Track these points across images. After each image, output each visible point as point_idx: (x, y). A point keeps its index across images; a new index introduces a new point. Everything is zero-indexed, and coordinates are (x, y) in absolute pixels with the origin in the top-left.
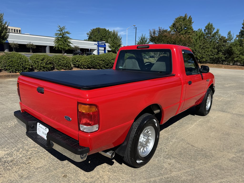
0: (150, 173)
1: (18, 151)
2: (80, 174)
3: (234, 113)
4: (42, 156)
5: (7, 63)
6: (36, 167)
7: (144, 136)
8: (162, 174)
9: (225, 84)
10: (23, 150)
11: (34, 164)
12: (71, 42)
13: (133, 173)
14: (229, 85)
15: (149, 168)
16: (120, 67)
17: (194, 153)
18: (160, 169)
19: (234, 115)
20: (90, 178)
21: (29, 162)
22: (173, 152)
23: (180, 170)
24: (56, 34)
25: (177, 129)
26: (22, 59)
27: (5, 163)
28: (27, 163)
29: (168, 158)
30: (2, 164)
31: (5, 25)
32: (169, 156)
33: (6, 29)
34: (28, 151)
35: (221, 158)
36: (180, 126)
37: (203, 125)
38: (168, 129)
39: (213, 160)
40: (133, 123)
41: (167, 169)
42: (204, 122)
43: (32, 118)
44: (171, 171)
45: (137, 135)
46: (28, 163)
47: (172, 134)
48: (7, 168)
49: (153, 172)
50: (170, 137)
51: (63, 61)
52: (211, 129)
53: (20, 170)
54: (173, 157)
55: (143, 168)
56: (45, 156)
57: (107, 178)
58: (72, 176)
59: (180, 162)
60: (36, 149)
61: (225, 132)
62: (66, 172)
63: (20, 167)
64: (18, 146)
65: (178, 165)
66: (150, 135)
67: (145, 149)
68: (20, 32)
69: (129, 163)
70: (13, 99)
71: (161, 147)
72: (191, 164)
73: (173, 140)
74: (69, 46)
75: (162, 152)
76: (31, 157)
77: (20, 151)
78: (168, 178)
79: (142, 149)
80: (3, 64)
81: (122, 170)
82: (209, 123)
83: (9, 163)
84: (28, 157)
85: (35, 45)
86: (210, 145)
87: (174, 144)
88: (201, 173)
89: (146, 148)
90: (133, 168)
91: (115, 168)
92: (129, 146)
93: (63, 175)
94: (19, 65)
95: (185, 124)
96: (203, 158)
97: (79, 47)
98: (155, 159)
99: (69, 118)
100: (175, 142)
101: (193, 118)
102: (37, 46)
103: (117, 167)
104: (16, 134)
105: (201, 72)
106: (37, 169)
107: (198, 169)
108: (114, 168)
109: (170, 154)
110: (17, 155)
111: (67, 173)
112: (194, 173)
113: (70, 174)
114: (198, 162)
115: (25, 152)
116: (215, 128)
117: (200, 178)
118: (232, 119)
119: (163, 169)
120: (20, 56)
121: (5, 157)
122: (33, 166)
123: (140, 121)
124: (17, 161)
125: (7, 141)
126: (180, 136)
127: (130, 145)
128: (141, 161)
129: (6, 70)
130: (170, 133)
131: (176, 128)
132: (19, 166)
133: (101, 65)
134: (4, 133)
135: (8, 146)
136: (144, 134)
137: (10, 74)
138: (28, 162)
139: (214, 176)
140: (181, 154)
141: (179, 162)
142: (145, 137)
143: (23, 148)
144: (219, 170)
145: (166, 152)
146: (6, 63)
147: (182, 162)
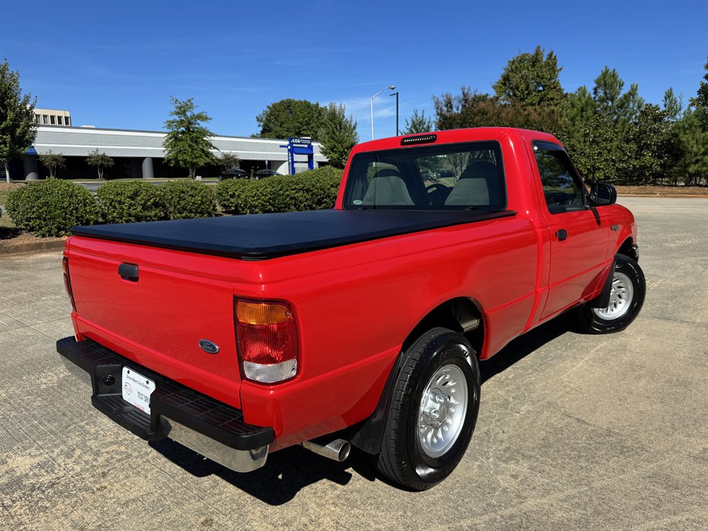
0: (459, 505)
1: (69, 456)
2: (250, 516)
3: (698, 320)
4: (139, 466)
5: (34, 209)
6: (123, 500)
7: (435, 394)
8: (494, 507)
9: (666, 241)
10: (85, 453)
11: (117, 490)
12: (214, 145)
13: (407, 507)
14: (679, 243)
15: (453, 491)
16: (357, 202)
17: (585, 443)
18: (488, 491)
19: (698, 326)
20: (282, 525)
21: (103, 485)
22: (524, 440)
23: (546, 493)
24: (170, 124)
25: (531, 376)
26: (76, 196)
27: (33, 491)
28: (95, 489)
29: (508, 458)
30: (24, 494)
31: (25, 104)
32: (512, 454)
33: (29, 114)
34: (97, 454)
35: (667, 452)
36: (541, 365)
37: (607, 360)
38: (504, 377)
39: (644, 460)
40: (399, 355)
41: (508, 492)
42: (611, 351)
43: (106, 354)
44: (519, 497)
45: (413, 390)
46: (98, 489)
47: (518, 388)
48: (39, 505)
49: (466, 500)
50: (511, 400)
51: (193, 196)
52: (634, 371)
53: (75, 508)
54: (523, 455)
55: (437, 491)
56: (147, 467)
57: (332, 523)
58: (227, 520)
59: (547, 468)
60: (123, 449)
61: (675, 379)
62: (211, 511)
63: (76, 502)
64: (70, 443)
65: (539, 480)
66: (453, 391)
67: (440, 435)
68: (67, 123)
69: (394, 477)
70: (51, 311)
71: (487, 428)
72: (578, 474)
73: (522, 408)
74: (208, 155)
75: (489, 442)
76: (109, 471)
77: (76, 456)
78: (512, 517)
79: (430, 435)
80: (21, 213)
81: (375, 499)
82: (624, 353)
83: (43, 492)
84: (100, 471)
85: (111, 158)
86: (633, 417)
87: (525, 417)
88: (609, 499)
89: (443, 431)
90: (408, 492)
91: (354, 493)
92: (392, 424)
93: (202, 519)
94: (66, 214)
95: (553, 359)
96: (613, 456)
97: (236, 157)
98: (470, 464)
99: (211, 346)
100: (529, 412)
101: (578, 341)
102: (116, 159)
103: (358, 491)
104: (62, 408)
105: (593, 204)
106: (126, 504)
107: (602, 489)
108: (352, 493)
109: (515, 448)
110: (68, 468)
111: (212, 513)
112: (591, 500)
113: (221, 516)
114: (600, 468)
115: (91, 458)
116: (645, 367)
117: (609, 515)
118: (693, 338)
119: (497, 493)
120: (71, 190)
121: (31, 473)
122: (114, 497)
123: (421, 350)
124: (67, 485)
125: (37, 428)
126: (542, 395)
127: (394, 421)
128: (431, 470)
129: (32, 229)
130: (511, 387)
131: (530, 371)
132: (74, 499)
133: (301, 202)
134: (28, 405)
135: (40, 443)
136: (434, 391)
137: (43, 240)
138: (98, 486)
139: (651, 506)
140: (549, 446)
141: (544, 471)
142: (437, 399)
143: (83, 446)
144: (665, 488)
145: (502, 442)
146: (31, 209)
147: (552, 469)
